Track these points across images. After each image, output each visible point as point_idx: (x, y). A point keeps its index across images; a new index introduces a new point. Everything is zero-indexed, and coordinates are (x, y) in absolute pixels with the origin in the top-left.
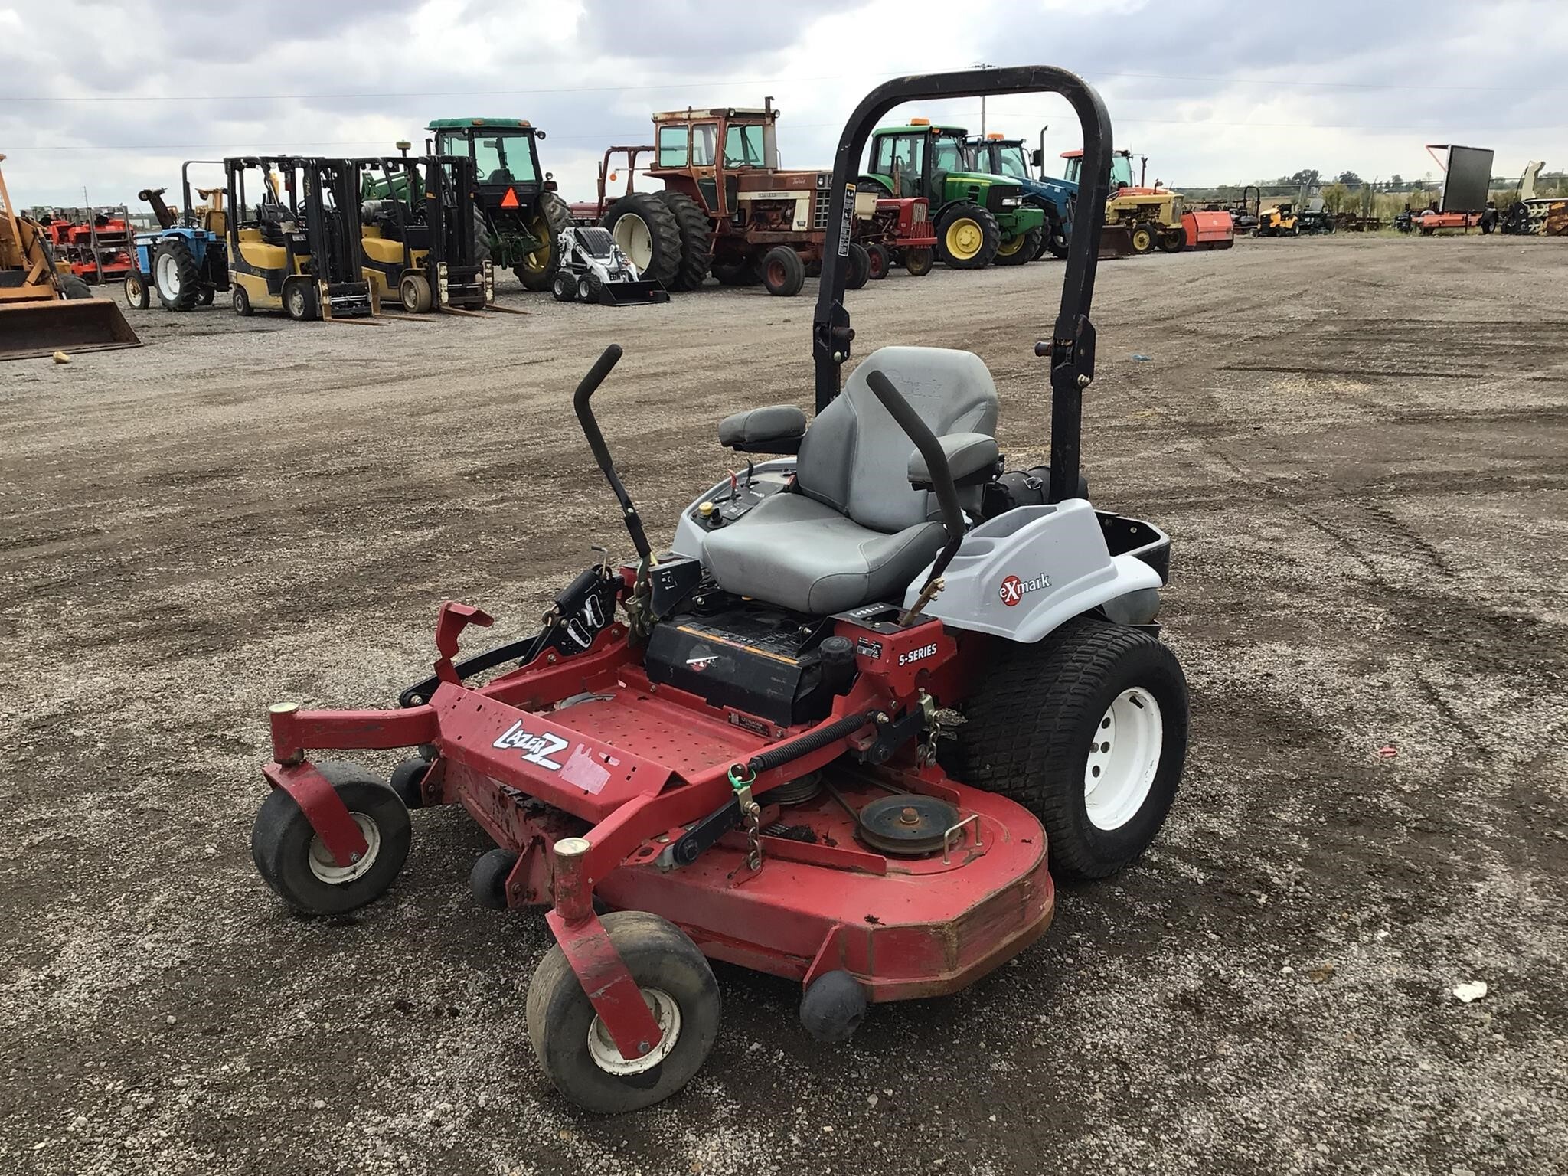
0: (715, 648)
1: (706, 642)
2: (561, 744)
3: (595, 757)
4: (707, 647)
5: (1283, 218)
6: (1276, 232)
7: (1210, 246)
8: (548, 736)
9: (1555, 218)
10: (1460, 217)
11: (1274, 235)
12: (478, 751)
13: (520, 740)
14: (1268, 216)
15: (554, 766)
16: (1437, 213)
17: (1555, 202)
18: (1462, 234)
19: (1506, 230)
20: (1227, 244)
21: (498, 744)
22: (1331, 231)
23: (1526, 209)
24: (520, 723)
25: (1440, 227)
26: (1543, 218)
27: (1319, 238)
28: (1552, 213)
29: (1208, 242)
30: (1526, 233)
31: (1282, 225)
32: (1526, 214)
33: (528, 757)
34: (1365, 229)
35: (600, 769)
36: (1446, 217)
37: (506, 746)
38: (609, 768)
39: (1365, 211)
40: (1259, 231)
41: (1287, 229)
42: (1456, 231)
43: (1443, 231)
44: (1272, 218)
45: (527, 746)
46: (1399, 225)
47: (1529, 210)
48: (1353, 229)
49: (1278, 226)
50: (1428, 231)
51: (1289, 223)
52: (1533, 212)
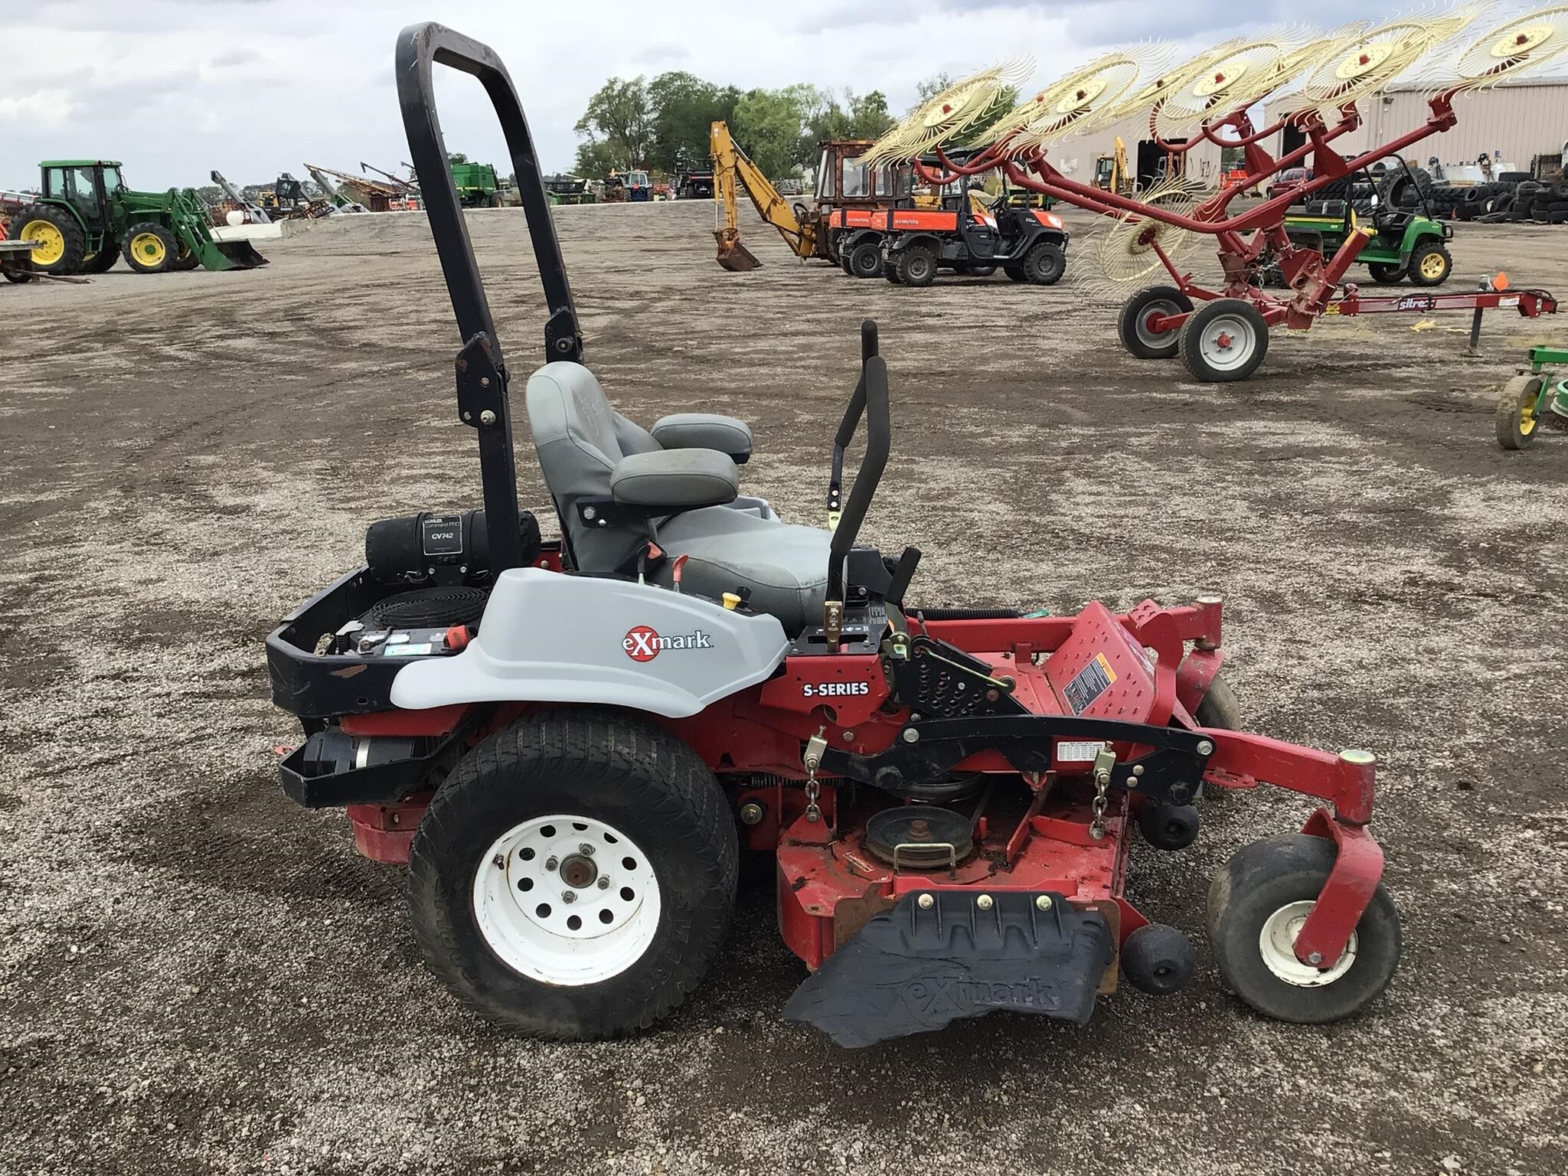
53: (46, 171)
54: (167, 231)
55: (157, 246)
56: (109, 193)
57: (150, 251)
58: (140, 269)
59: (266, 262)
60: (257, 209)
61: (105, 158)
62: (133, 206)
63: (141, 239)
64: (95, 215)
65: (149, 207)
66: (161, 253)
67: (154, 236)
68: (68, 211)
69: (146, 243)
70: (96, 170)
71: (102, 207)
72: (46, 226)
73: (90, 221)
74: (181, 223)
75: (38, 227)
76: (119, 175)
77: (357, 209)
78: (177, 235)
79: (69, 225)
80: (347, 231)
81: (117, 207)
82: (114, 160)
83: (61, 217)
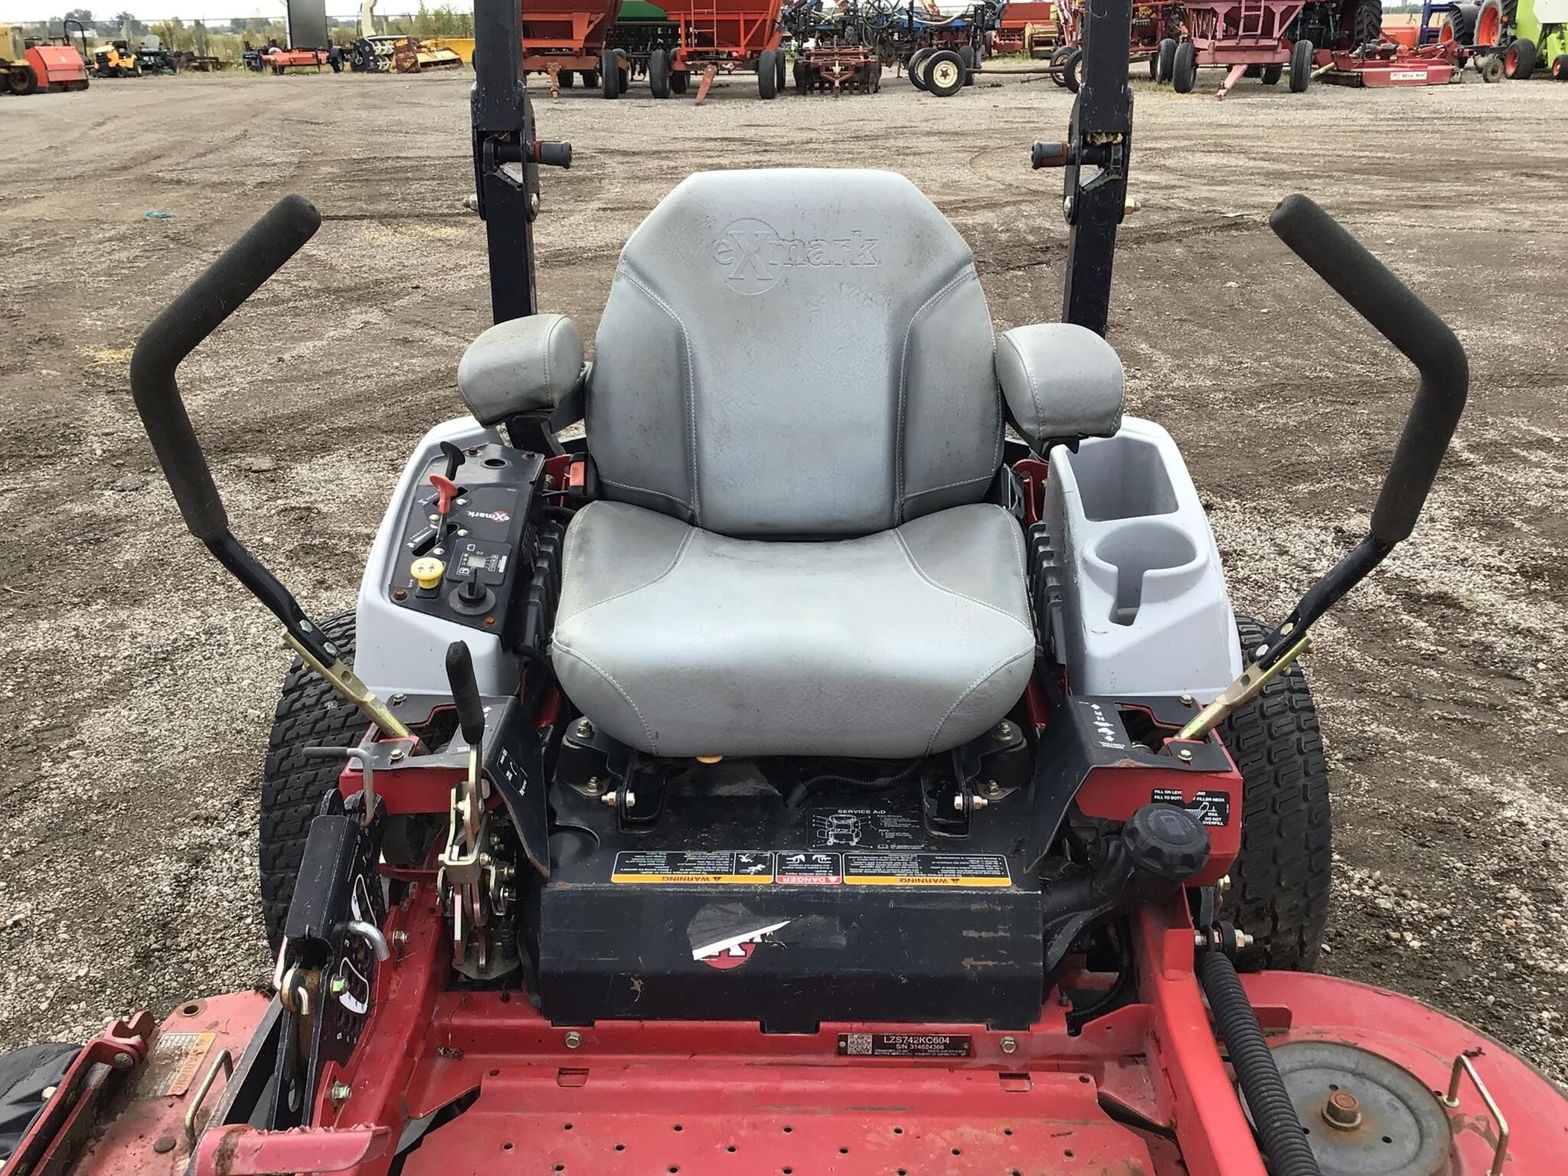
0: (762, 906)
1: (729, 896)
4: (740, 908)
5: (121, 56)
6: (116, 72)
7: (64, 87)
9: (402, 55)
10: (310, 55)
11: (117, 76)
14: (104, 54)
16: (285, 51)
17: (398, 40)
18: (315, 73)
19: (356, 68)
20: (83, 85)
22: (175, 71)
23: (370, 46)
25: (291, 65)
26: (389, 56)
27: (165, 79)
28: (397, 50)
29: (60, 83)
30: (376, 70)
31: (122, 65)
32: (372, 52)
34: (210, 67)
36: (296, 54)
39: (201, 51)
40: (98, 71)
41: (129, 69)
42: (308, 69)
43: (293, 69)
44: (109, 56)
46: (249, 64)
47: (375, 48)
48: (196, 68)
49: (117, 65)
50: (279, 69)
51: (129, 62)
52: (378, 49)
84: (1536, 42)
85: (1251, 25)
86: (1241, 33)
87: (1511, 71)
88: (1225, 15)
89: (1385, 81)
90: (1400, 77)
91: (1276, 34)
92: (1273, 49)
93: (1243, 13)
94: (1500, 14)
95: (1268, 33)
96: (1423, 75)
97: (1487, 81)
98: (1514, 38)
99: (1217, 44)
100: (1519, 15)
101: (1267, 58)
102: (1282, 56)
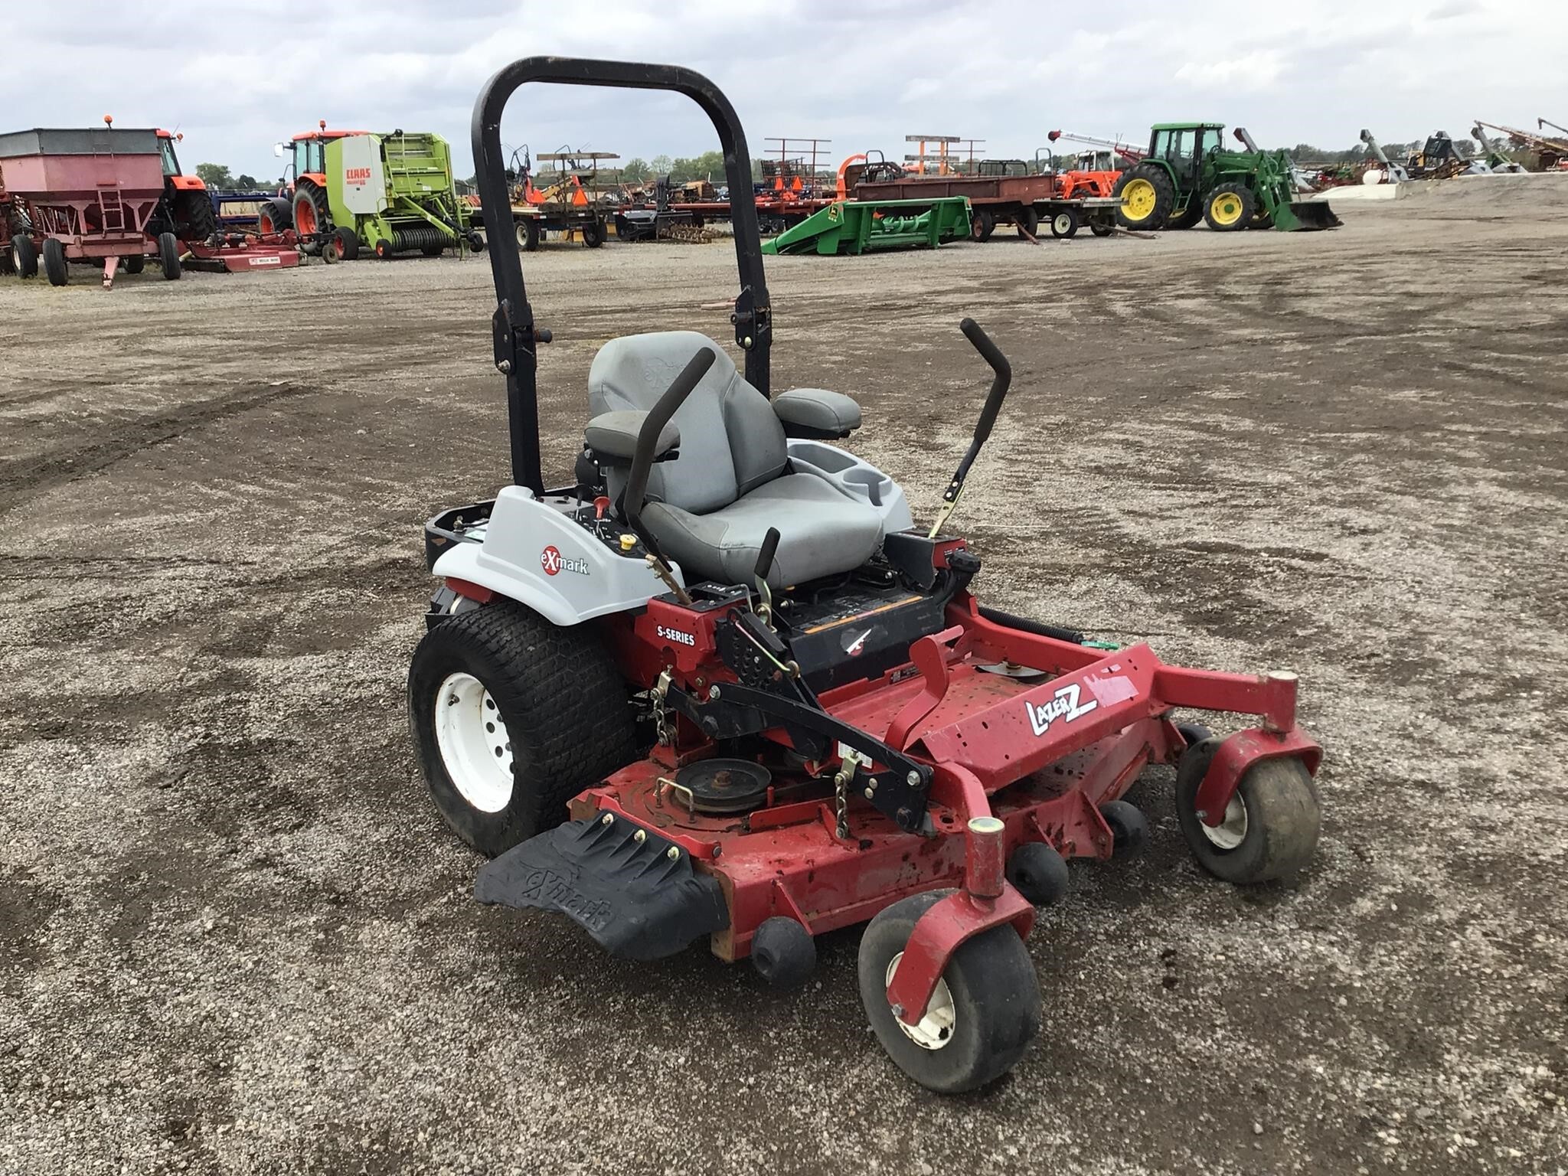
2: (1075, 690)
3: (1104, 676)
8: (1058, 694)
12: (1035, 750)
13: (1049, 713)
15: (1093, 705)
21: (1038, 731)
24: (1029, 706)
33: (1069, 718)
35: (1115, 679)
37: (1045, 727)
38: (1118, 674)
45: (1058, 713)
53: (1156, 134)
54: (1248, 191)
55: (1236, 206)
56: (1204, 154)
57: (1229, 210)
58: (1215, 227)
59: (1341, 224)
60: (1398, 168)
61: (1208, 121)
62: (1222, 167)
63: (1222, 198)
64: (1189, 174)
65: (1238, 168)
66: (1238, 213)
67: (1235, 196)
68: (1166, 171)
69: (1227, 202)
70: (1200, 131)
71: (1195, 167)
72: (1144, 184)
73: (1183, 180)
74: (1263, 183)
75: (1139, 185)
76: (1220, 137)
77: (1513, 169)
78: (1257, 196)
79: (1164, 184)
80: (1467, 193)
81: (1210, 168)
82: (1217, 122)
83: (1158, 177)
84: (353, 228)
85: (113, 220)
86: (105, 227)
87: (341, 253)
88: (85, 212)
89: (245, 266)
90: (258, 261)
91: (140, 228)
92: (140, 241)
93: (103, 210)
94: (313, 206)
95: (131, 227)
96: (277, 260)
97: (328, 263)
98: (333, 227)
99: (83, 238)
100: (332, 206)
101: (135, 250)
102: (150, 247)
